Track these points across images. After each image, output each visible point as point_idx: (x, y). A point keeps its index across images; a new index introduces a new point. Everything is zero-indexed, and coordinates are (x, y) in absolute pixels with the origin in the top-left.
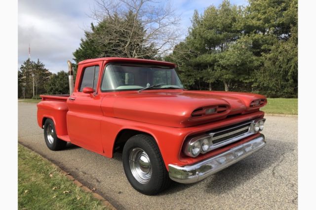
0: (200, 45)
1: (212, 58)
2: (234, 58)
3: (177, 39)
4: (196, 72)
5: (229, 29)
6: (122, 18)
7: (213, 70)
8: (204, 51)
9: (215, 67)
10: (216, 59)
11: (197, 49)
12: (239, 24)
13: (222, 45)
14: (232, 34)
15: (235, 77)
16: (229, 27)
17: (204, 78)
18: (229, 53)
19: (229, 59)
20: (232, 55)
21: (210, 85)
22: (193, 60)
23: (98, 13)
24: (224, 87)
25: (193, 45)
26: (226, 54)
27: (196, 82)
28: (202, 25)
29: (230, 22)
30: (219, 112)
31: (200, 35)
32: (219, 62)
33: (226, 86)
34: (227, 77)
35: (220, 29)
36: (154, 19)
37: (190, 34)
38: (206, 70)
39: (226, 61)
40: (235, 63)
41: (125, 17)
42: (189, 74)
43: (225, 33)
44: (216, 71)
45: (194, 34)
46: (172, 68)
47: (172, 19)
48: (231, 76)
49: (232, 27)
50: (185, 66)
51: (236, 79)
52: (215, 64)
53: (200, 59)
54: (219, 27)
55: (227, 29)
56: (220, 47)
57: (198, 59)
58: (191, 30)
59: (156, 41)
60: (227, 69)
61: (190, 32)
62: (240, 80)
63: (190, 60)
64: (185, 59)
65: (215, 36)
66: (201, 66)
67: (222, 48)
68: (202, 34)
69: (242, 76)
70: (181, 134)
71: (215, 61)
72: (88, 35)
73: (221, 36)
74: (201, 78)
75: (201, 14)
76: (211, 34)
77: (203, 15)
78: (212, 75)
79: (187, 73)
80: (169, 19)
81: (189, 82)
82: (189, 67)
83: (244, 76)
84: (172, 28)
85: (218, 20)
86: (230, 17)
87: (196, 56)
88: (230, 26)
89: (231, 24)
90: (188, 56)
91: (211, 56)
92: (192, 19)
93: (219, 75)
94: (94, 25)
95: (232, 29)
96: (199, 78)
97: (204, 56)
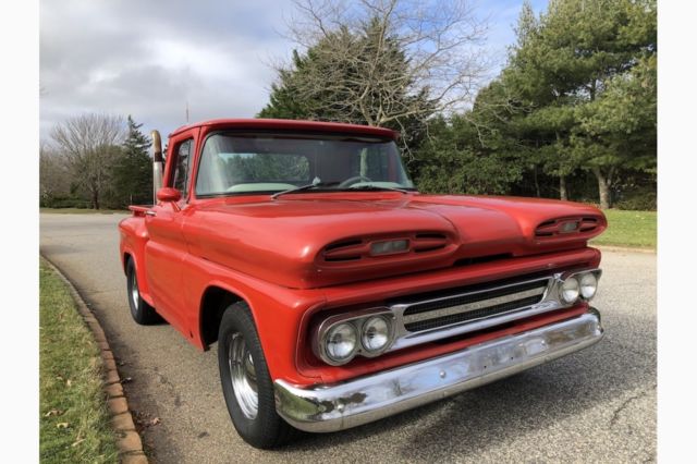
0: (533, 86)
1: (563, 116)
2: (618, 113)
3: (480, 74)
4: (525, 150)
5: (611, 43)
6: (357, 34)
7: (566, 144)
8: (545, 100)
9: (572, 138)
10: (573, 119)
11: (526, 95)
12: (636, 29)
13: (594, 85)
14: (617, 56)
15: (624, 162)
16: (610, 39)
17: (546, 166)
18: (607, 103)
19: (606, 118)
20: (614, 107)
21: (562, 182)
22: (517, 123)
23: (300, 28)
24: (597, 186)
25: (518, 86)
26: (601, 106)
27: (527, 174)
28: (542, 37)
29: (611, 24)
30: (419, 250)
31: (534, 62)
32: (582, 126)
33: (602, 182)
34: (601, 161)
35: (585, 44)
36: (427, 32)
37: (512, 63)
38: (550, 147)
39: (599, 121)
40: (622, 125)
41: (363, 32)
42: (509, 155)
43: (600, 54)
44: (573, 146)
45: (520, 60)
46: (389, 141)
47: (469, 31)
48: (613, 159)
49: (618, 37)
50: (500, 137)
51: (628, 166)
52: (572, 130)
53: (534, 119)
54: (582, 41)
55: (606, 43)
56: (587, 88)
57: (529, 121)
58: (515, 53)
59: (430, 82)
60: (601, 142)
61: (512, 57)
62: (637, 168)
63: (509, 123)
64: (499, 120)
65: (572, 62)
66: (540, 137)
67: (592, 91)
68: (538, 59)
69: (643, 157)
70: (297, 304)
71: (571, 123)
72: (284, 75)
73: (590, 63)
74: (540, 166)
75: (541, 13)
76: (560, 59)
77: (545, 13)
78: (565, 158)
79: (505, 154)
80: (459, 28)
81: (509, 175)
82: (510, 139)
83: (647, 157)
84: (468, 51)
85: (580, 23)
86: (612, 13)
87: (525, 114)
88: (612, 35)
89: (614, 30)
90: (506, 113)
91: (561, 112)
92: (517, 26)
93: (579, 157)
94: (300, 55)
95: (618, 43)
96: (532, 167)
97: (544, 112)
